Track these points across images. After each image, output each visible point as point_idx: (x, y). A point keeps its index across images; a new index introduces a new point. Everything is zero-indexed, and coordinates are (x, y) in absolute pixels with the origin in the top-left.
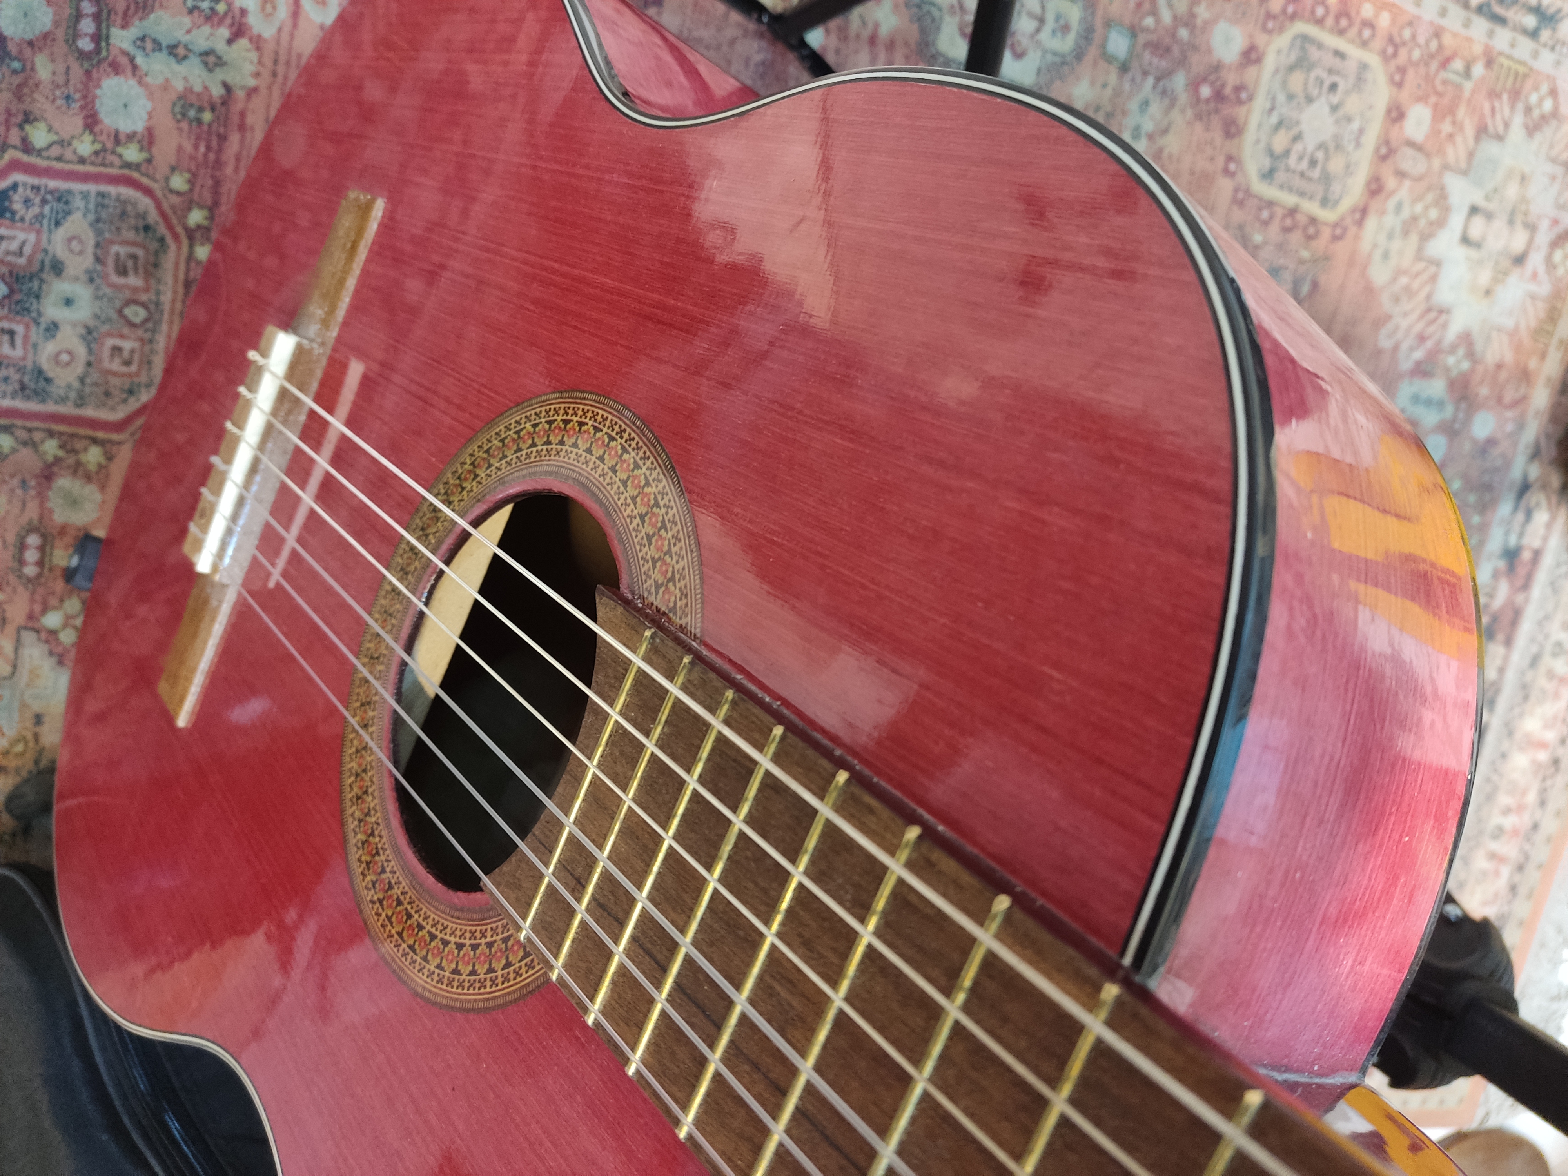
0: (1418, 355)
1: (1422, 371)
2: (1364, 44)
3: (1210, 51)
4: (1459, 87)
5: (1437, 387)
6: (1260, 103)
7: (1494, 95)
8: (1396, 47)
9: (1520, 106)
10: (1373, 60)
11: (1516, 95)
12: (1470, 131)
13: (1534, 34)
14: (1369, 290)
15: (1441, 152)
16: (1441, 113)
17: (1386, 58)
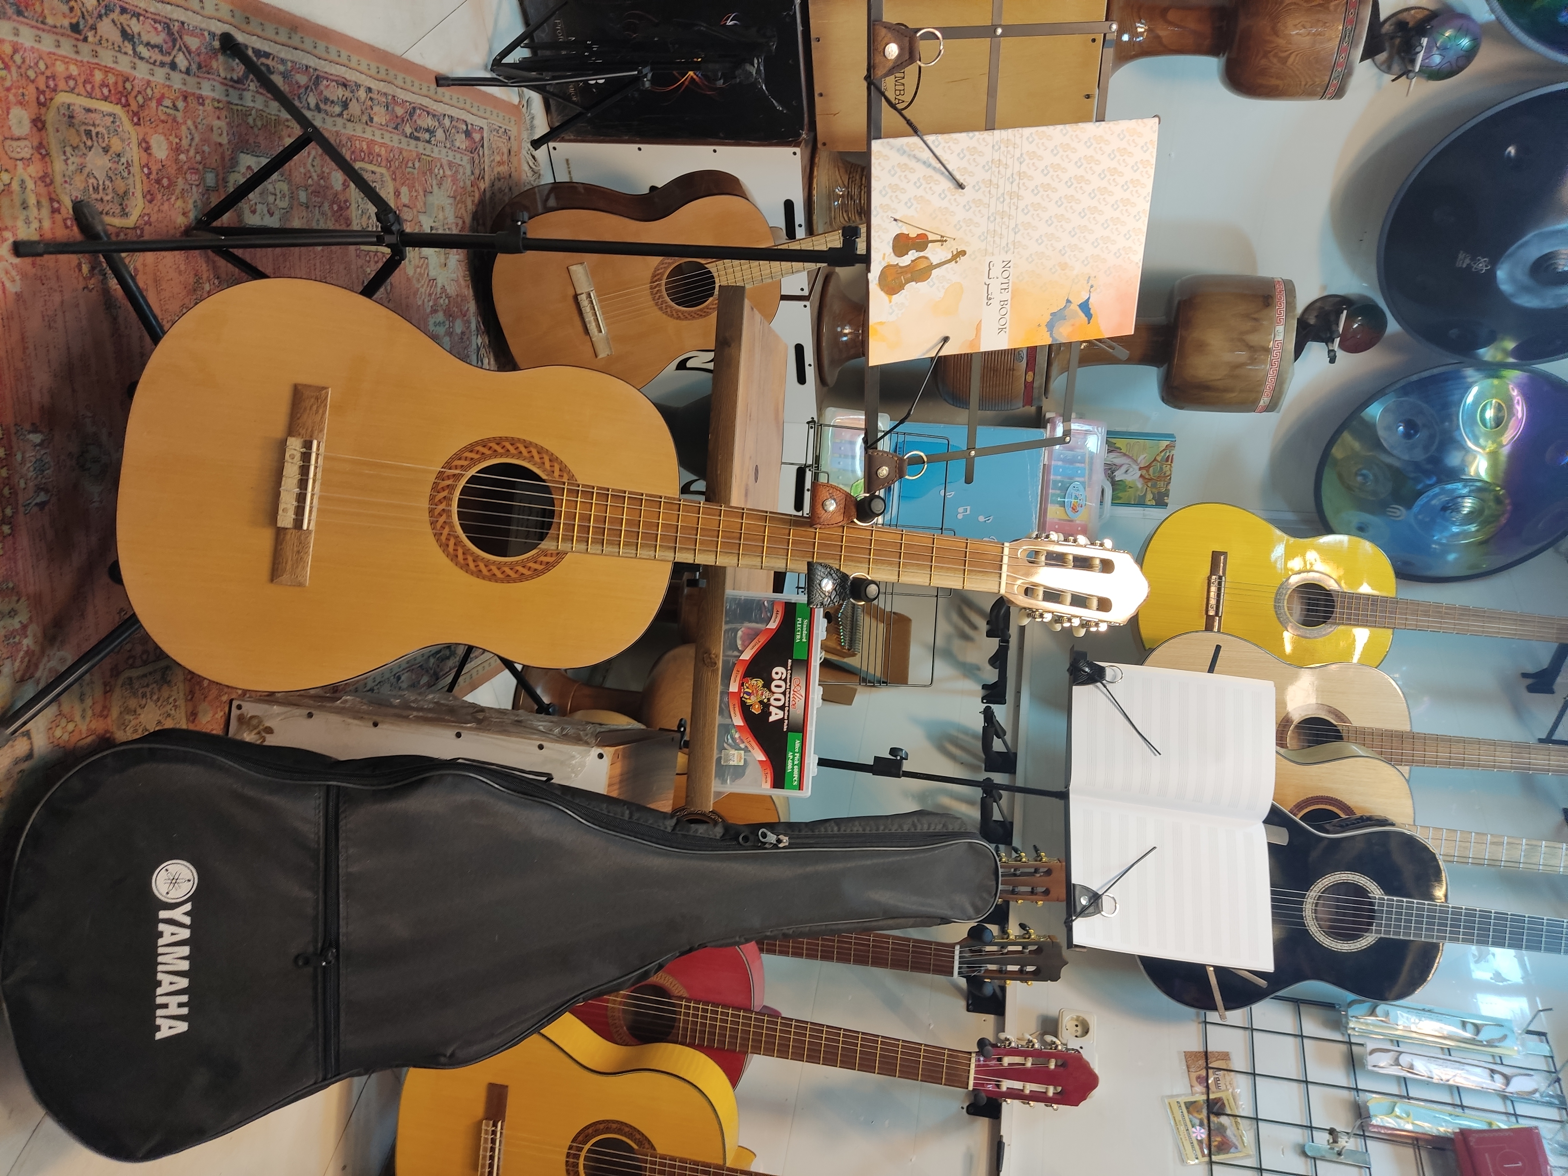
0: (431, 303)
1: (434, 311)
2: (379, 166)
3: (332, 188)
4: (413, 174)
5: (440, 316)
6: (354, 206)
7: (424, 174)
8: (390, 162)
9: (433, 176)
10: (383, 170)
11: (431, 170)
12: (422, 193)
13: (429, 142)
14: (409, 279)
15: (415, 206)
16: (411, 188)
17: (388, 169)
